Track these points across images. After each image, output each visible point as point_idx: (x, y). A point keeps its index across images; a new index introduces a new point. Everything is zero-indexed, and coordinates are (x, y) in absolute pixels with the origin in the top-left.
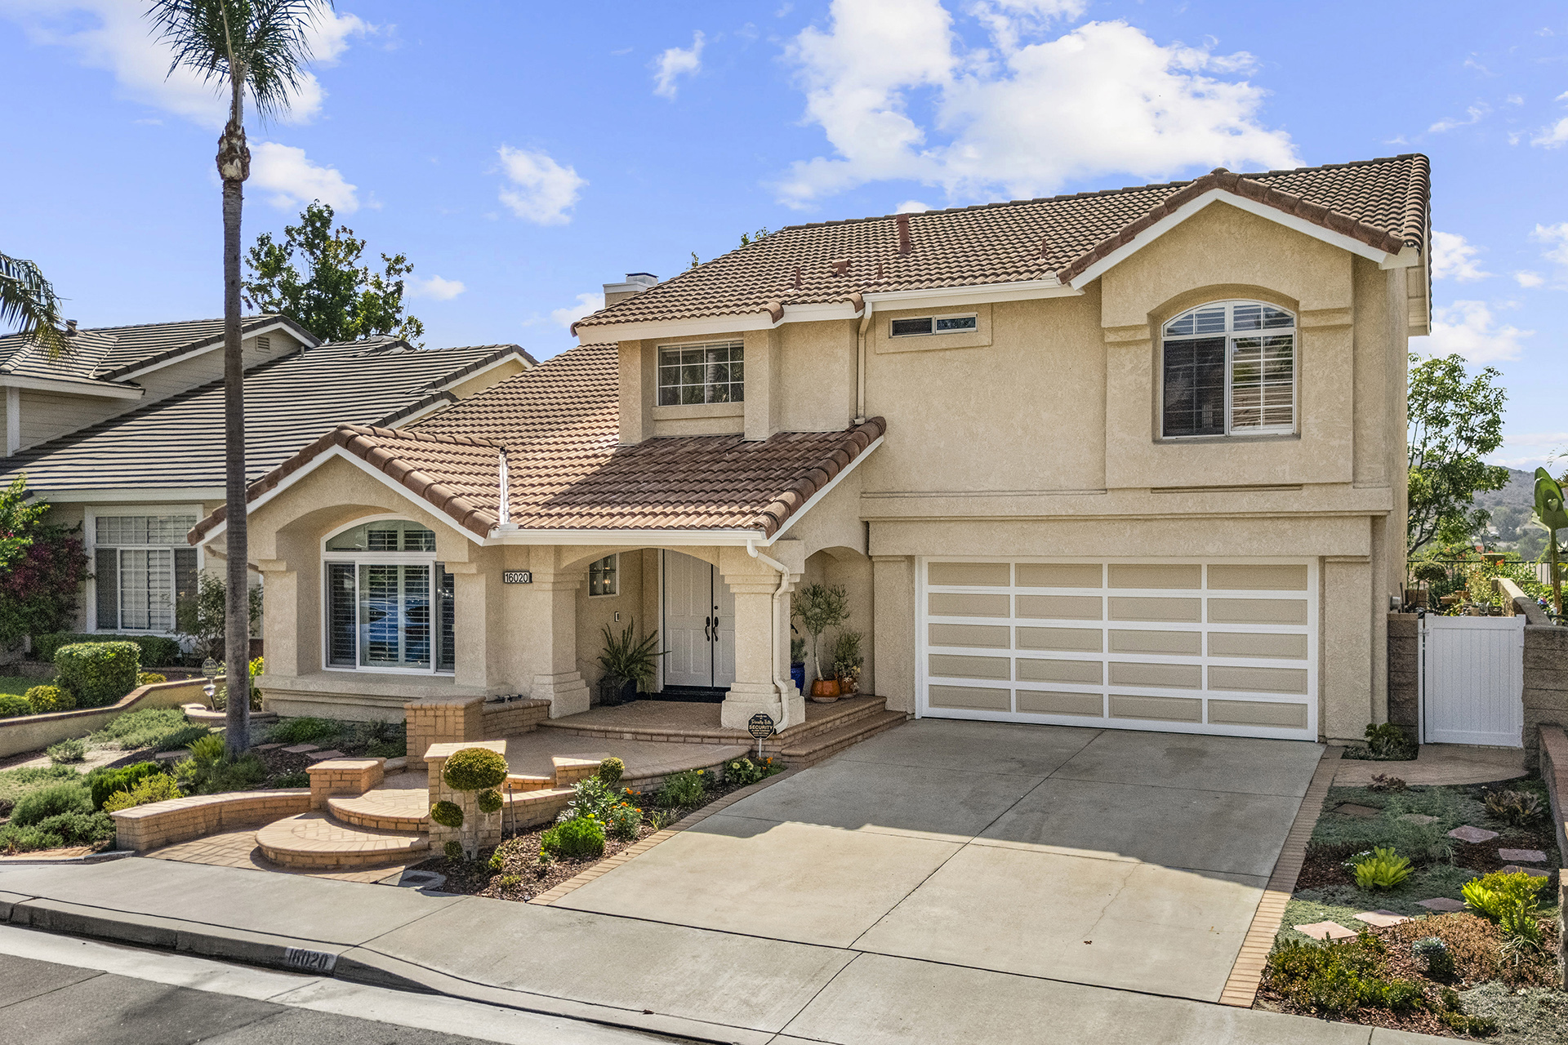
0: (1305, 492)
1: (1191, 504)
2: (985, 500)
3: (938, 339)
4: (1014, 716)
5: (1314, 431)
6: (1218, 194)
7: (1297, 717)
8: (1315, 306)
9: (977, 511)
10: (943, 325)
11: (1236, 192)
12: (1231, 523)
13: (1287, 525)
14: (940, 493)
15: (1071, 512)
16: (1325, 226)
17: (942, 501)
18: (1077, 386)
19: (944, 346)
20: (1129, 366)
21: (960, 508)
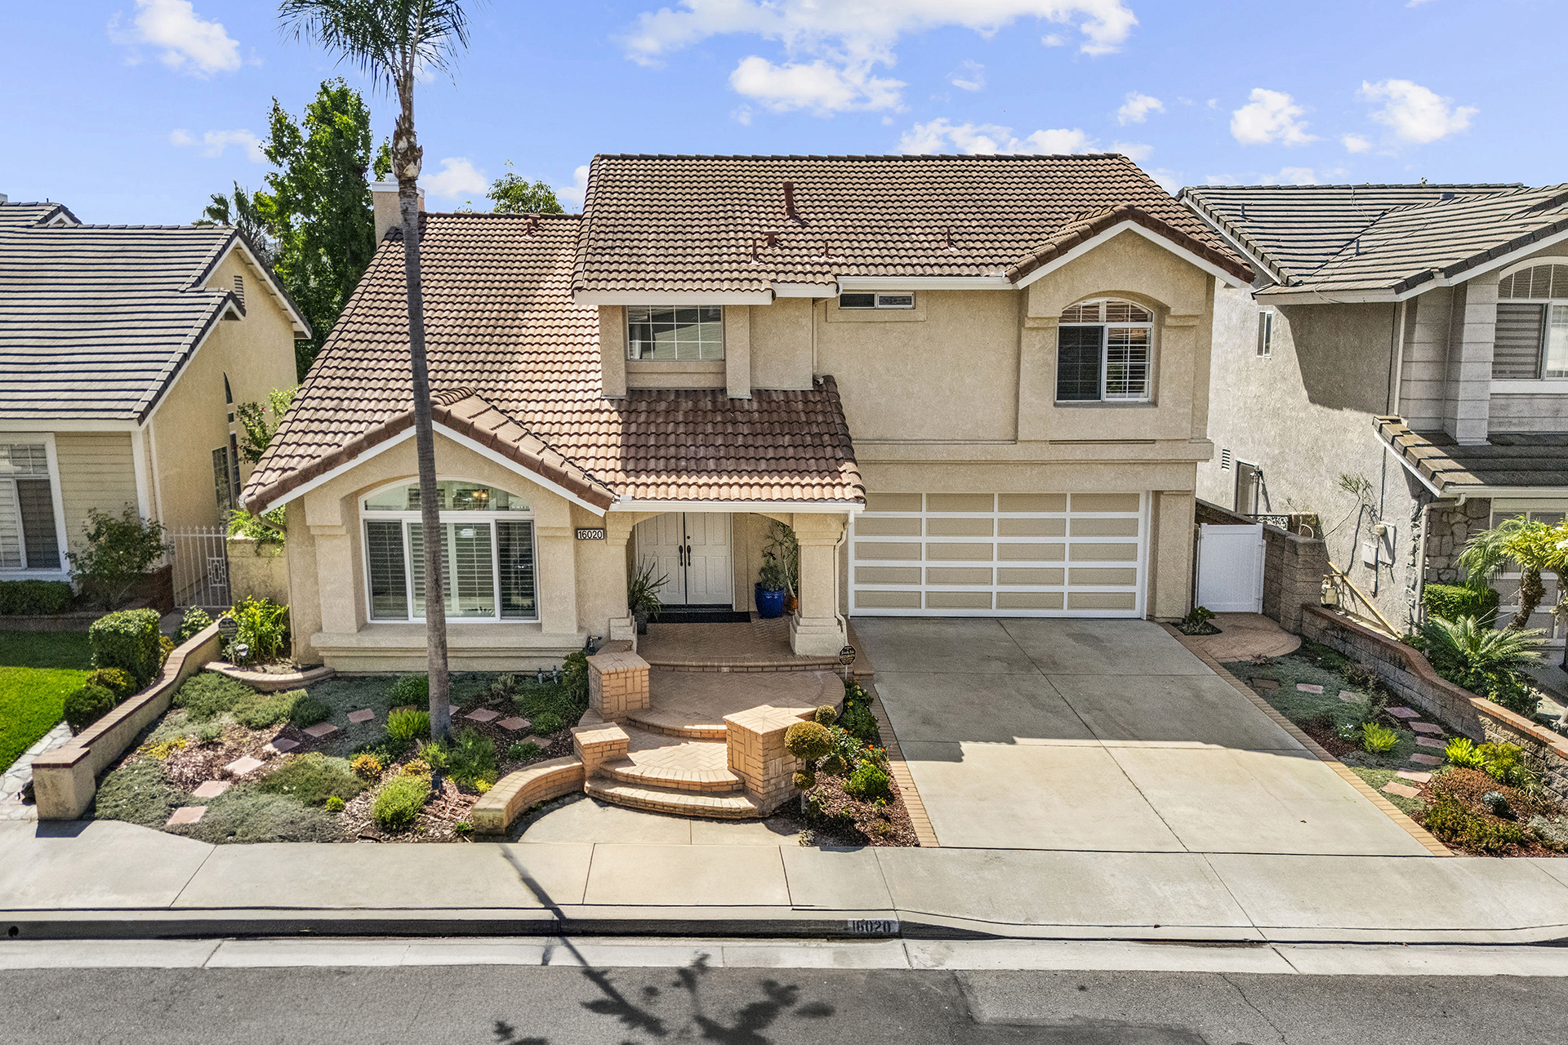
0: (1157, 445)
1: (1079, 453)
2: (921, 447)
3: (879, 312)
4: (924, 611)
5: (1167, 401)
6: (1130, 224)
7: (1129, 601)
8: (1182, 312)
9: (914, 456)
10: (886, 300)
11: (1144, 225)
12: (1102, 467)
13: (1140, 468)
14: (883, 441)
15: (989, 458)
16: (1203, 257)
17: (886, 448)
18: (993, 359)
19: (887, 319)
20: (1037, 347)
21: (901, 453)
